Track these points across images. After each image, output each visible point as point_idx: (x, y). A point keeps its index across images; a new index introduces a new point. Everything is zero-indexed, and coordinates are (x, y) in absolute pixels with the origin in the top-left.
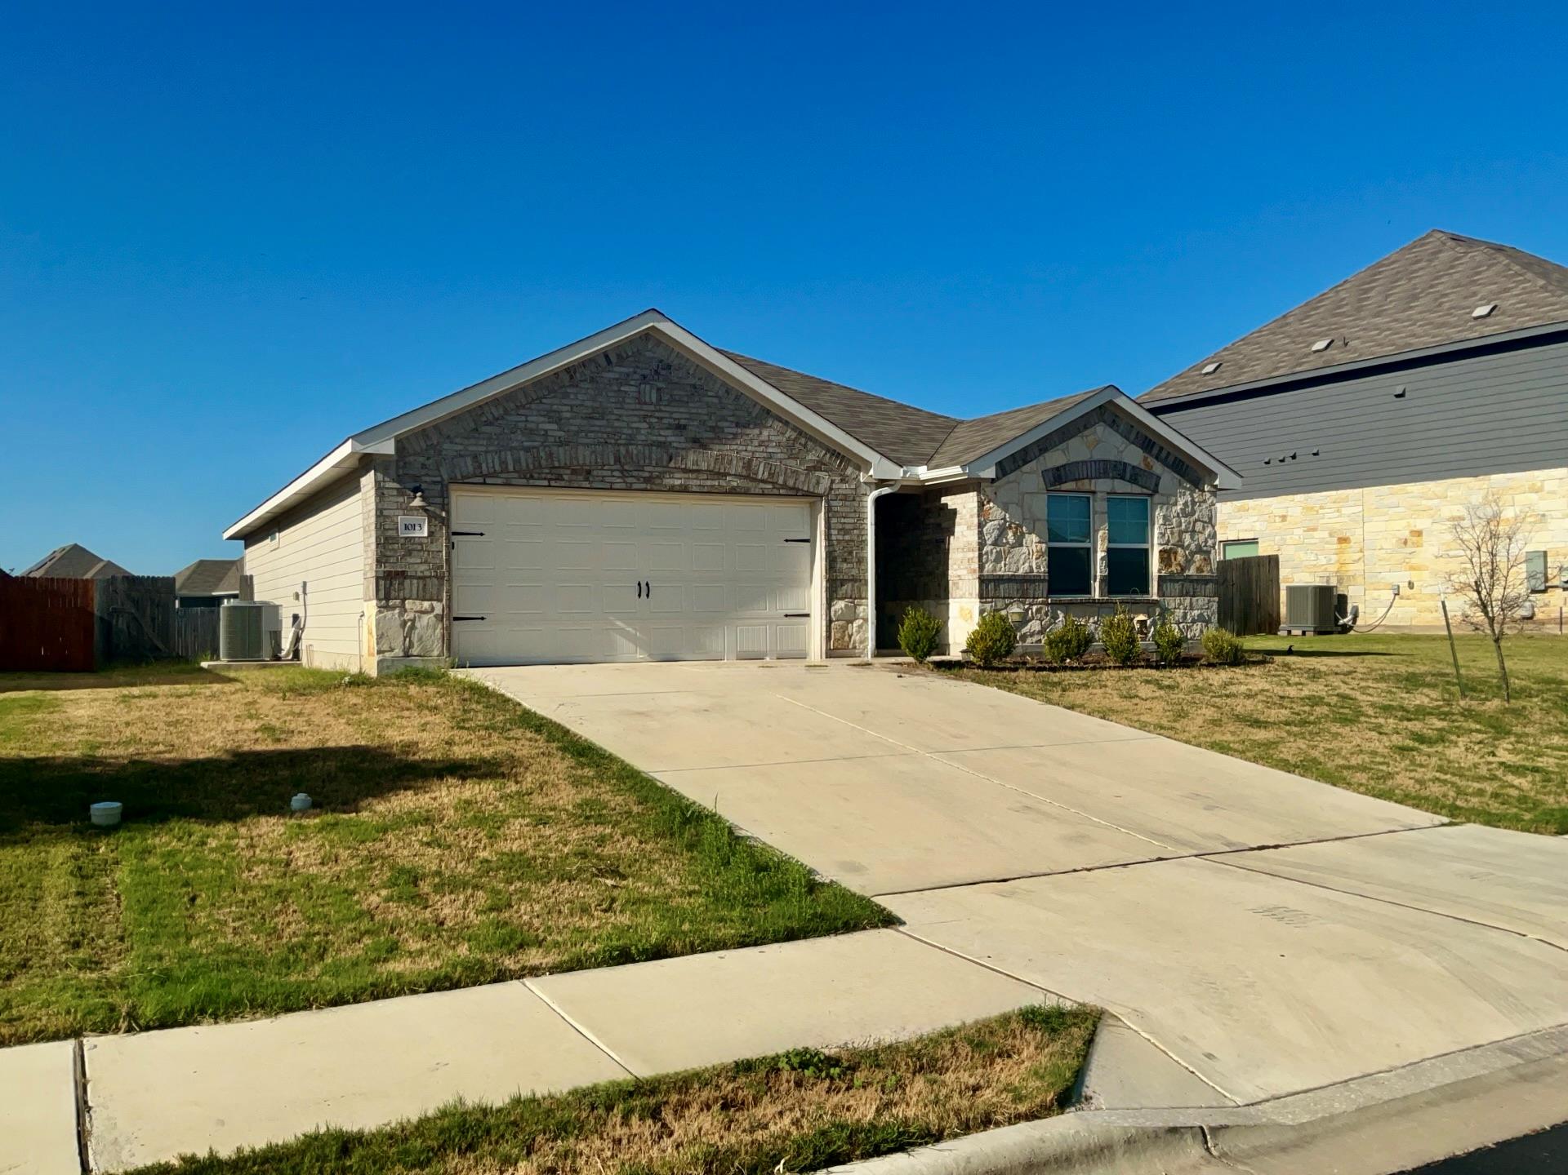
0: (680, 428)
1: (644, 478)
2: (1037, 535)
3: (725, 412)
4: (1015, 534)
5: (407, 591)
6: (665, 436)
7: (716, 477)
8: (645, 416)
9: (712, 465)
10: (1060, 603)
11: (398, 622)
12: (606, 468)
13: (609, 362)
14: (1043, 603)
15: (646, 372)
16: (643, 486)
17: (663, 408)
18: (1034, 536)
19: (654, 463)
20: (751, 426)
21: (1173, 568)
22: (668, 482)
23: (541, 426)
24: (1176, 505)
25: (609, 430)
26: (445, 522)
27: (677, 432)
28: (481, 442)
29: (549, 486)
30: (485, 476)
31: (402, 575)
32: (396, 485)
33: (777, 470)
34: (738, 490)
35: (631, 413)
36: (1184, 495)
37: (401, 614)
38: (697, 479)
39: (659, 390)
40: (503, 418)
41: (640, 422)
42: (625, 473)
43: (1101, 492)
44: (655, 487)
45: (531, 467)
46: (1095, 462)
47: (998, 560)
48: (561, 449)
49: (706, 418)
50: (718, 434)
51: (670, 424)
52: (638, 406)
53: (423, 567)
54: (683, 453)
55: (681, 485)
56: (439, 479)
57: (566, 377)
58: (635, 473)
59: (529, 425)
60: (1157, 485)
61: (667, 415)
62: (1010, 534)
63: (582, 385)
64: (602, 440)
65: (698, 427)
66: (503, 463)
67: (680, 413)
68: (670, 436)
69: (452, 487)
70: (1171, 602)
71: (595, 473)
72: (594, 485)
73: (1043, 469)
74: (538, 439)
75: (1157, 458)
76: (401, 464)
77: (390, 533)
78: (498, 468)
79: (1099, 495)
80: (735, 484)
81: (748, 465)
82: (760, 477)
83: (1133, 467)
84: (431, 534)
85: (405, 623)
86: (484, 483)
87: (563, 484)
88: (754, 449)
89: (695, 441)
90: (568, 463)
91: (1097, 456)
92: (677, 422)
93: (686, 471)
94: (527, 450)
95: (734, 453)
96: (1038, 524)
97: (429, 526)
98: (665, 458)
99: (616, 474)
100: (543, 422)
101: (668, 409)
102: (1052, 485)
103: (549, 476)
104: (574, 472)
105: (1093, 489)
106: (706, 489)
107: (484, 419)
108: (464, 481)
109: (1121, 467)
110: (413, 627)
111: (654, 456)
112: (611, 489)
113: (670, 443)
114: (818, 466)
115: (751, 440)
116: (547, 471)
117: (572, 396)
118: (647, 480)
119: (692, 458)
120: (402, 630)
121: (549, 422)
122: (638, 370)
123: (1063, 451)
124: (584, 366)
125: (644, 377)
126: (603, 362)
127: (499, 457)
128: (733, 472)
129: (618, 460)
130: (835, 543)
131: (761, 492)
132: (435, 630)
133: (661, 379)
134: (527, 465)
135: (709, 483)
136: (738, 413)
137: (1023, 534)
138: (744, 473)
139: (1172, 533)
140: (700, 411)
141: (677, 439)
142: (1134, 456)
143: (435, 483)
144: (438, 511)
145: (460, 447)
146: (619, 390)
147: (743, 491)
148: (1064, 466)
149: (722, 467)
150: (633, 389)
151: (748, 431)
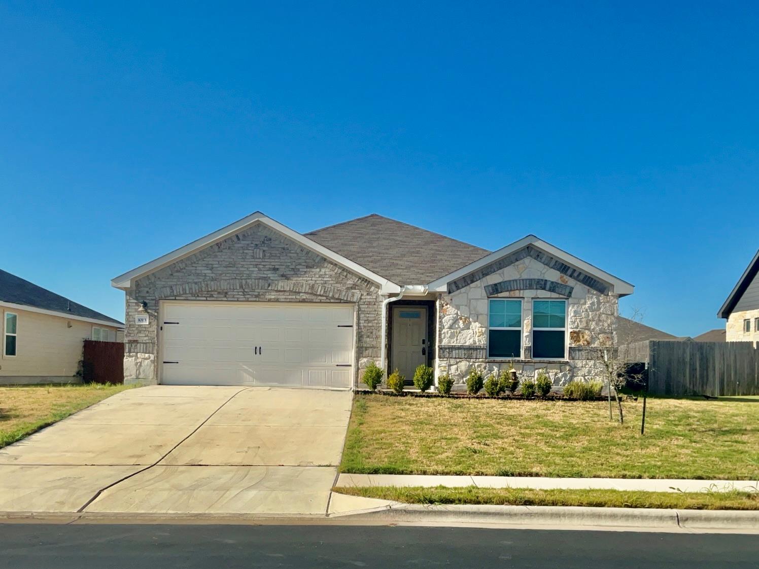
0: (275, 269)
1: (255, 295)
2: (479, 323)
3: (300, 261)
4: (464, 323)
5: (139, 349)
6: (267, 274)
7: (294, 294)
8: (257, 265)
9: (292, 287)
10: (494, 362)
11: (134, 363)
12: (235, 291)
13: (239, 239)
14: (482, 362)
15: (257, 243)
16: (255, 299)
17: (266, 260)
18: (477, 323)
19: (260, 287)
20: (315, 267)
21: (581, 343)
22: (268, 297)
23: (203, 272)
24: (585, 304)
25: (237, 272)
26: (157, 318)
27: (273, 272)
28: (174, 280)
29: (207, 300)
30: (176, 296)
31: (136, 342)
32: (136, 301)
33: (329, 290)
34: (306, 300)
35: (249, 263)
36: (592, 298)
37: (135, 360)
38: (284, 295)
39: (264, 251)
40: (185, 269)
41: (254, 267)
42: (245, 293)
43: (527, 298)
44: (260, 300)
45: (197, 291)
46: (523, 280)
47: (452, 337)
48: (212, 283)
49: (289, 264)
50: (296, 272)
51: (269, 268)
52: (253, 260)
53: (147, 338)
54: (276, 282)
55: (274, 299)
56: (154, 298)
57: (216, 248)
58: (250, 293)
59: (197, 272)
60: (570, 293)
61: (269, 264)
62: (461, 322)
63: (224, 251)
64: (234, 277)
65: (285, 269)
66: (184, 290)
67: (275, 263)
68: (270, 274)
69: (161, 302)
70: (579, 364)
71: (229, 293)
72: (229, 299)
73: (485, 285)
74: (202, 278)
75: (571, 276)
76: (137, 291)
77: (131, 323)
78: (181, 292)
79: (526, 299)
80: (305, 297)
81: (312, 287)
82: (318, 293)
83: (552, 282)
84: (150, 323)
85: (137, 363)
86: (175, 299)
87: (213, 299)
88: (316, 279)
89: (283, 276)
90: (216, 289)
91: (525, 276)
92: (273, 267)
93: (277, 291)
94: (196, 283)
95: (304, 281)
96: (480, 317)
97: (149, 319)
98: (267, 285)
99: (241, 293)
100: (203, 270)
101: (268, 260)
102: (491, 294)
103: (207, 295)
104: (219, 293)
105: (521, 296)
106: (288, 300)
107: (176, 269)
108: (166, 298)
109: (543, 283)
110: (141, 365)
111: (260, 284)
112: (238, 301)
113: (270, 277)
114: (354, 287)
115: (315, 274)
116: (206, 293)
117: (219, 257)
118: (256, 296)
119: (282, 284)
120: (135, 367)
121: (207, 270)
122: (253, 242)
123: (500, 274)
124: (226, 242)
125: (257, 245)
126: (235, 239)
127: (183, 287)
128: (304, 291)
129: (241, 287)
130: (362, 327)
131: (319, 301)
132: (150, 367)
133: (266, 245)
134: (196, 290)
135: (290, 297)
136: (307, 261)
137: (470, 323)
138: (310, 291)
139: (581, 321)
140: (286, 261)
141: (273, 275)
142: (553, 276)
143: (152, 300)
144: (153, 313)
145: (163, 283)
146: (243, 253)
147: (309, 301)
148: (500, 283)
149: (298, 289)
150: (251, 251)
151: (313, 270)
